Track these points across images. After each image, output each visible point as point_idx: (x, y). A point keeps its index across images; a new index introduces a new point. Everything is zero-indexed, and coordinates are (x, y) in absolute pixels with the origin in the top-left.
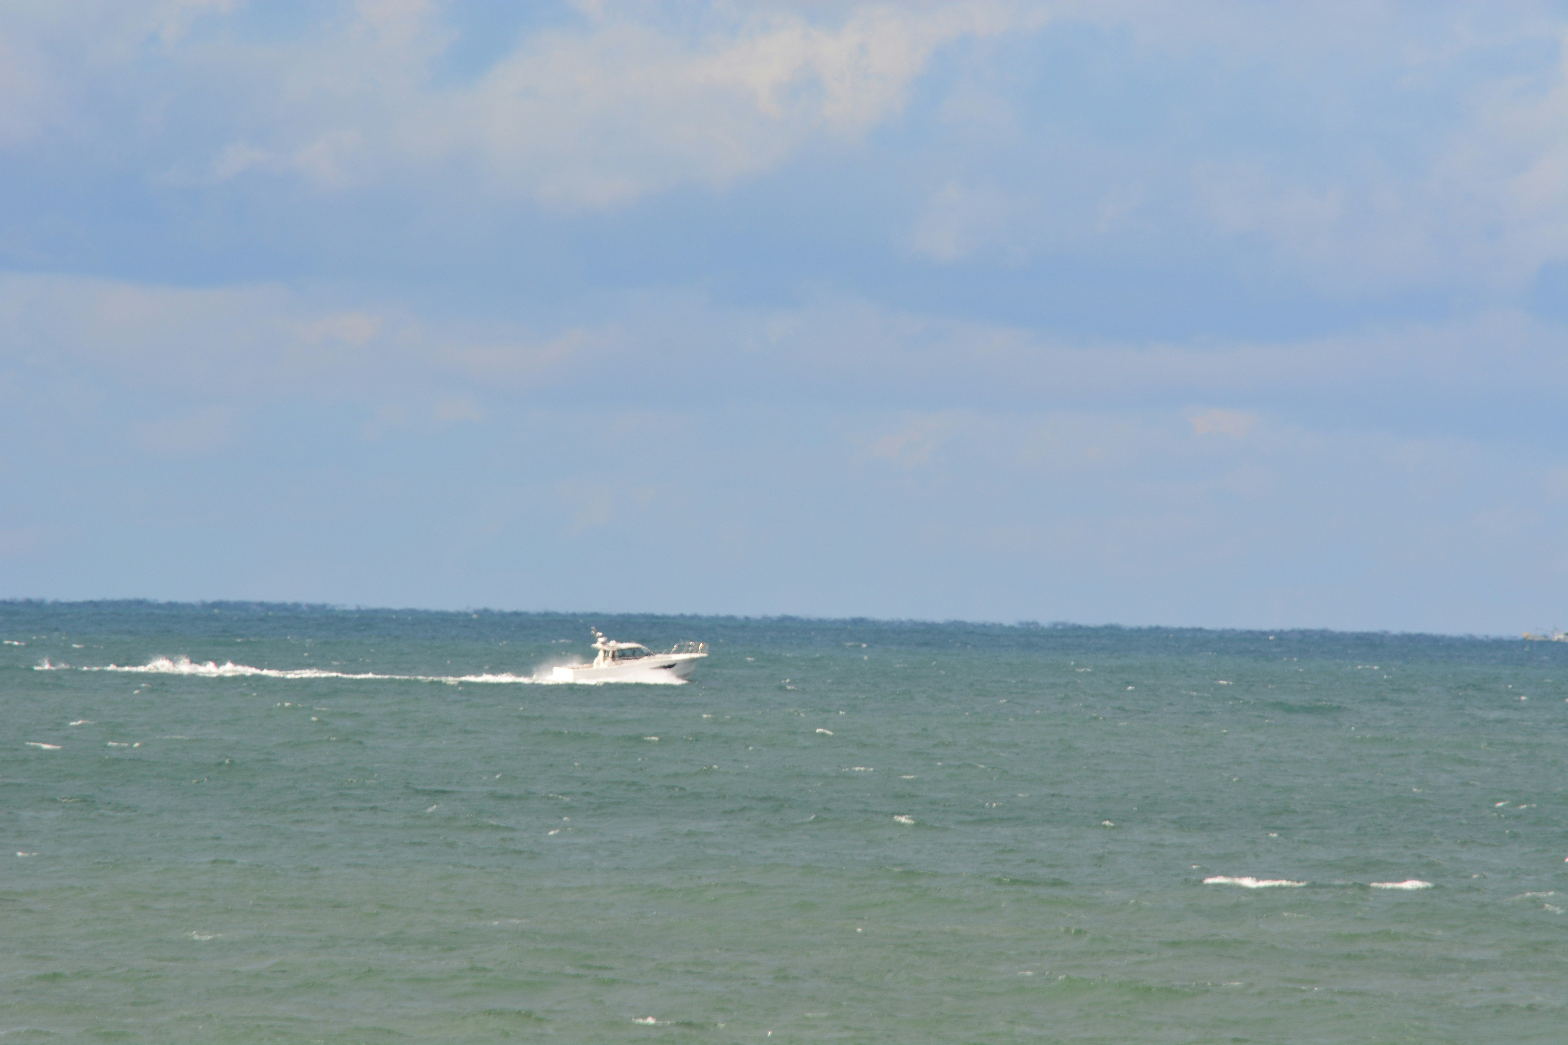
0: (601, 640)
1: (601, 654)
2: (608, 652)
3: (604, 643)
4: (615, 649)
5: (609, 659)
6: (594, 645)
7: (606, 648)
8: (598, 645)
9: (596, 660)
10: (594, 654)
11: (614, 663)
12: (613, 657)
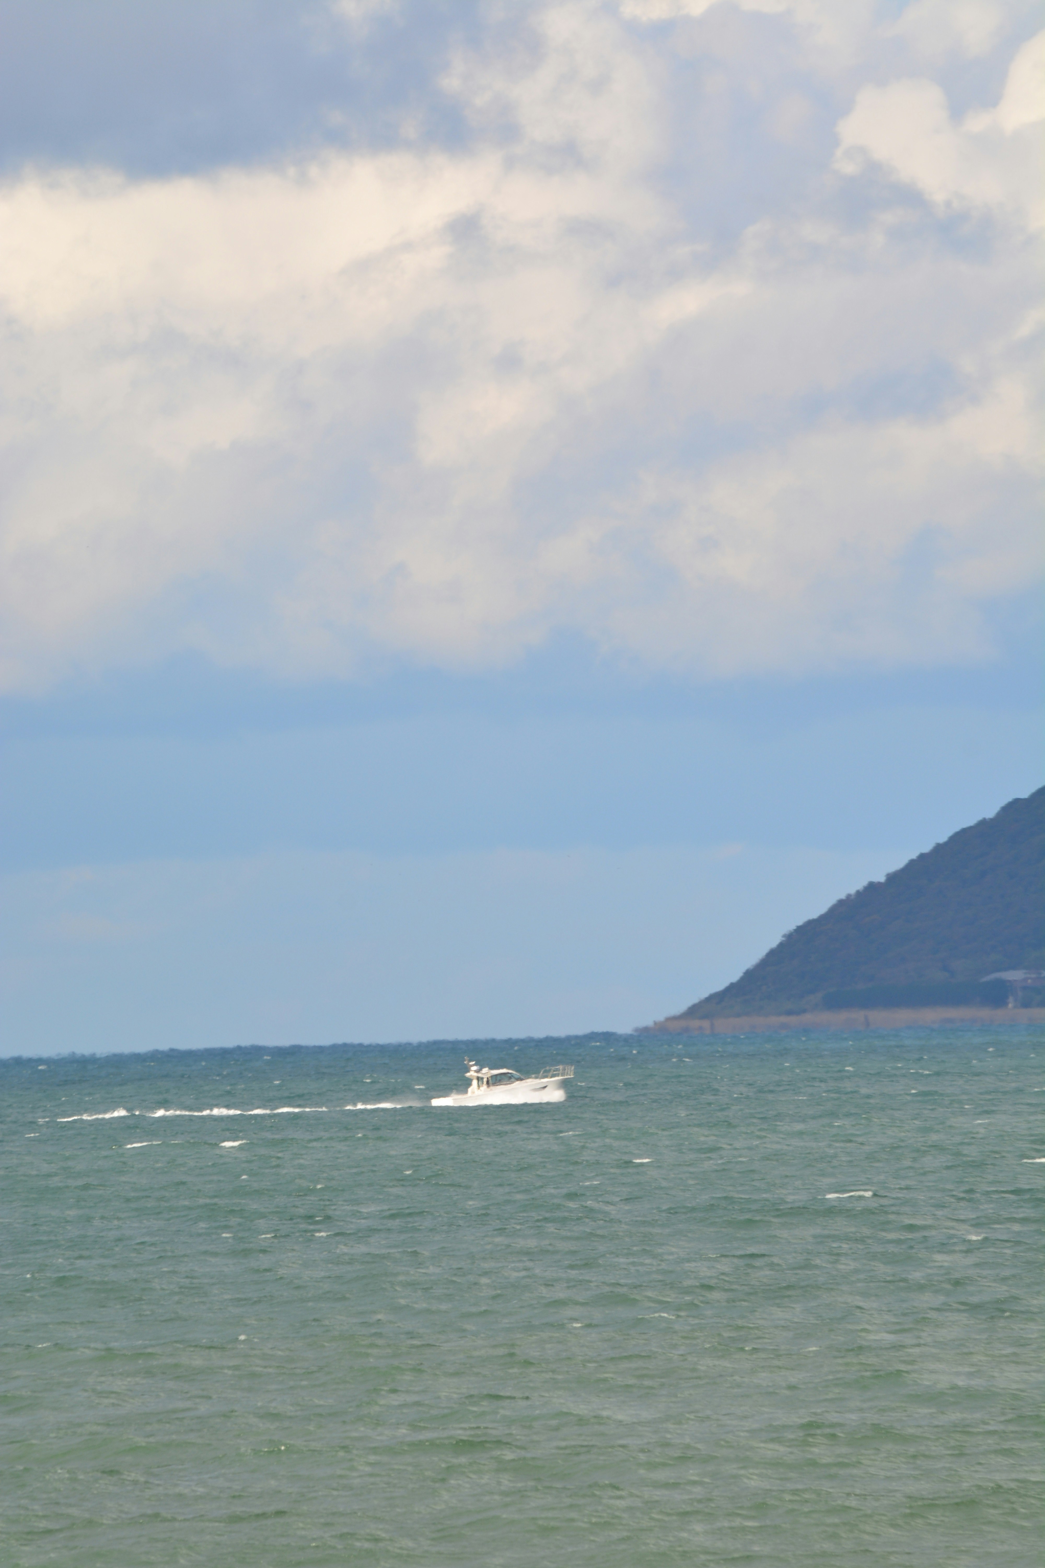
0: (474, 1068)
1: (475, 1082)
2: (482, 1078)
3: (477, 1071)
4: (489, 1075)
5: (485, 1087)
6: (468, 1075)
7: (480, 1075)
8: (472, 1073)
9: (470, 1090)
10: (468, 1083)
11: (489, 1090)
12: (488, 1083)
